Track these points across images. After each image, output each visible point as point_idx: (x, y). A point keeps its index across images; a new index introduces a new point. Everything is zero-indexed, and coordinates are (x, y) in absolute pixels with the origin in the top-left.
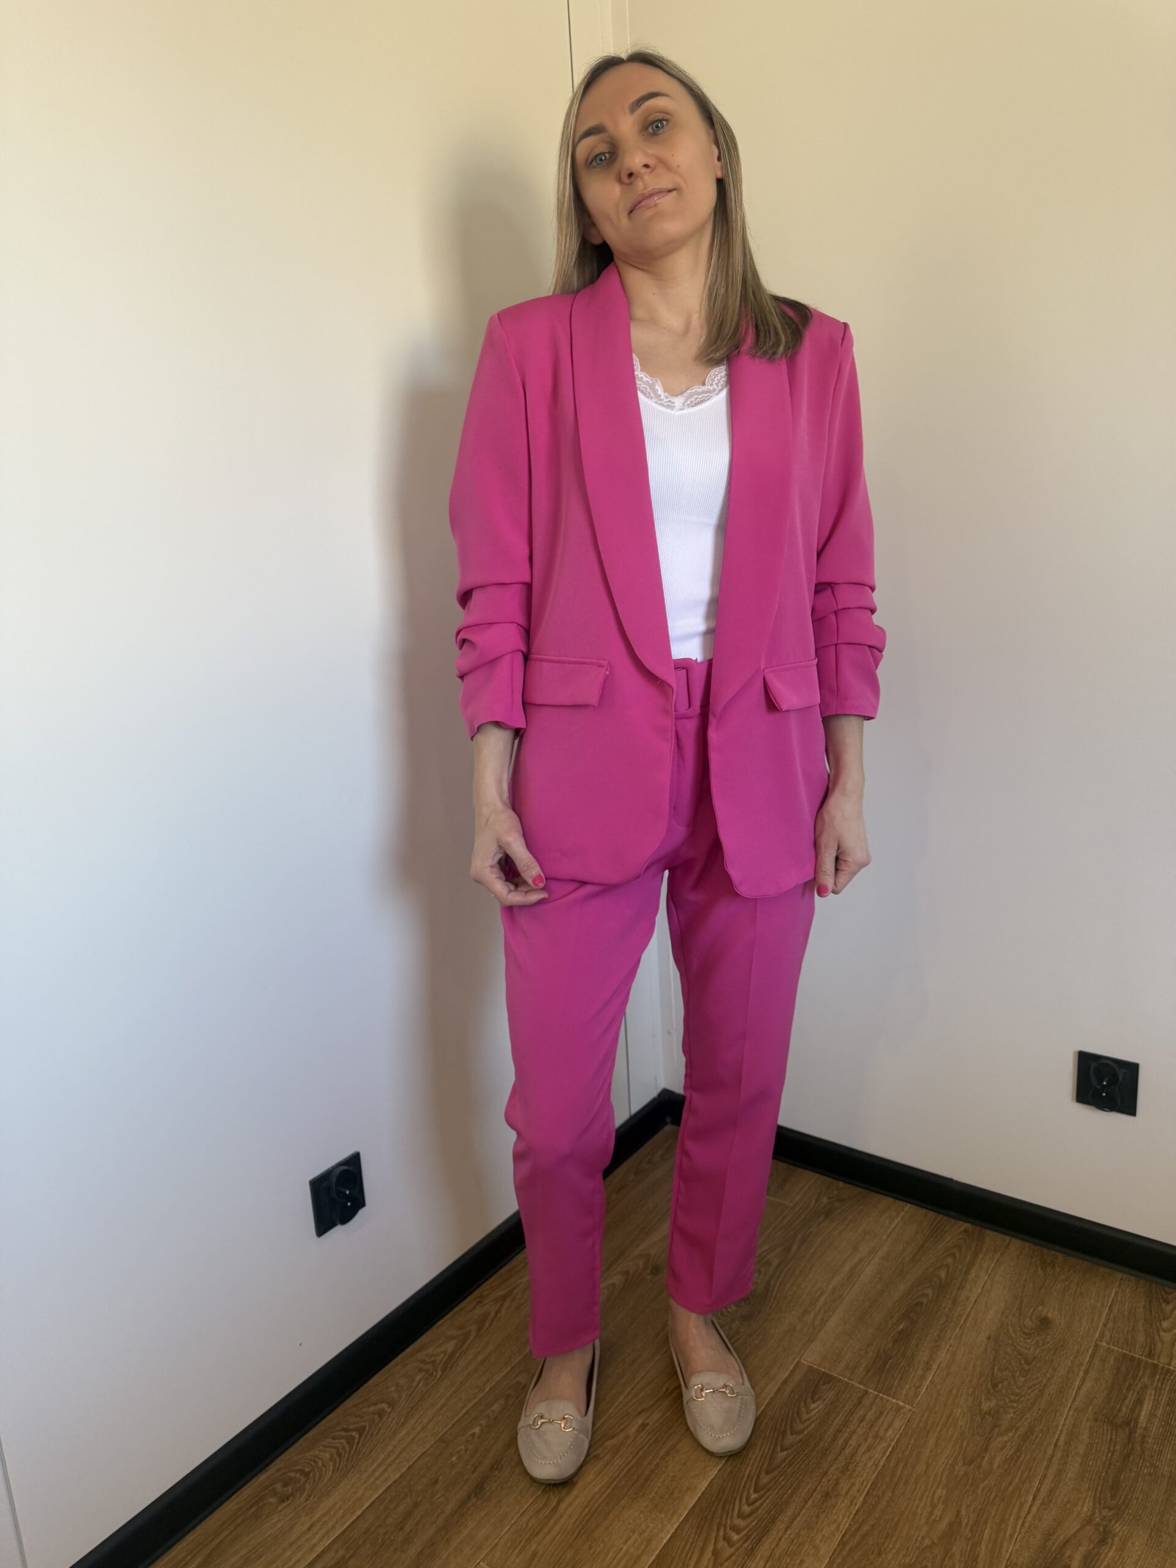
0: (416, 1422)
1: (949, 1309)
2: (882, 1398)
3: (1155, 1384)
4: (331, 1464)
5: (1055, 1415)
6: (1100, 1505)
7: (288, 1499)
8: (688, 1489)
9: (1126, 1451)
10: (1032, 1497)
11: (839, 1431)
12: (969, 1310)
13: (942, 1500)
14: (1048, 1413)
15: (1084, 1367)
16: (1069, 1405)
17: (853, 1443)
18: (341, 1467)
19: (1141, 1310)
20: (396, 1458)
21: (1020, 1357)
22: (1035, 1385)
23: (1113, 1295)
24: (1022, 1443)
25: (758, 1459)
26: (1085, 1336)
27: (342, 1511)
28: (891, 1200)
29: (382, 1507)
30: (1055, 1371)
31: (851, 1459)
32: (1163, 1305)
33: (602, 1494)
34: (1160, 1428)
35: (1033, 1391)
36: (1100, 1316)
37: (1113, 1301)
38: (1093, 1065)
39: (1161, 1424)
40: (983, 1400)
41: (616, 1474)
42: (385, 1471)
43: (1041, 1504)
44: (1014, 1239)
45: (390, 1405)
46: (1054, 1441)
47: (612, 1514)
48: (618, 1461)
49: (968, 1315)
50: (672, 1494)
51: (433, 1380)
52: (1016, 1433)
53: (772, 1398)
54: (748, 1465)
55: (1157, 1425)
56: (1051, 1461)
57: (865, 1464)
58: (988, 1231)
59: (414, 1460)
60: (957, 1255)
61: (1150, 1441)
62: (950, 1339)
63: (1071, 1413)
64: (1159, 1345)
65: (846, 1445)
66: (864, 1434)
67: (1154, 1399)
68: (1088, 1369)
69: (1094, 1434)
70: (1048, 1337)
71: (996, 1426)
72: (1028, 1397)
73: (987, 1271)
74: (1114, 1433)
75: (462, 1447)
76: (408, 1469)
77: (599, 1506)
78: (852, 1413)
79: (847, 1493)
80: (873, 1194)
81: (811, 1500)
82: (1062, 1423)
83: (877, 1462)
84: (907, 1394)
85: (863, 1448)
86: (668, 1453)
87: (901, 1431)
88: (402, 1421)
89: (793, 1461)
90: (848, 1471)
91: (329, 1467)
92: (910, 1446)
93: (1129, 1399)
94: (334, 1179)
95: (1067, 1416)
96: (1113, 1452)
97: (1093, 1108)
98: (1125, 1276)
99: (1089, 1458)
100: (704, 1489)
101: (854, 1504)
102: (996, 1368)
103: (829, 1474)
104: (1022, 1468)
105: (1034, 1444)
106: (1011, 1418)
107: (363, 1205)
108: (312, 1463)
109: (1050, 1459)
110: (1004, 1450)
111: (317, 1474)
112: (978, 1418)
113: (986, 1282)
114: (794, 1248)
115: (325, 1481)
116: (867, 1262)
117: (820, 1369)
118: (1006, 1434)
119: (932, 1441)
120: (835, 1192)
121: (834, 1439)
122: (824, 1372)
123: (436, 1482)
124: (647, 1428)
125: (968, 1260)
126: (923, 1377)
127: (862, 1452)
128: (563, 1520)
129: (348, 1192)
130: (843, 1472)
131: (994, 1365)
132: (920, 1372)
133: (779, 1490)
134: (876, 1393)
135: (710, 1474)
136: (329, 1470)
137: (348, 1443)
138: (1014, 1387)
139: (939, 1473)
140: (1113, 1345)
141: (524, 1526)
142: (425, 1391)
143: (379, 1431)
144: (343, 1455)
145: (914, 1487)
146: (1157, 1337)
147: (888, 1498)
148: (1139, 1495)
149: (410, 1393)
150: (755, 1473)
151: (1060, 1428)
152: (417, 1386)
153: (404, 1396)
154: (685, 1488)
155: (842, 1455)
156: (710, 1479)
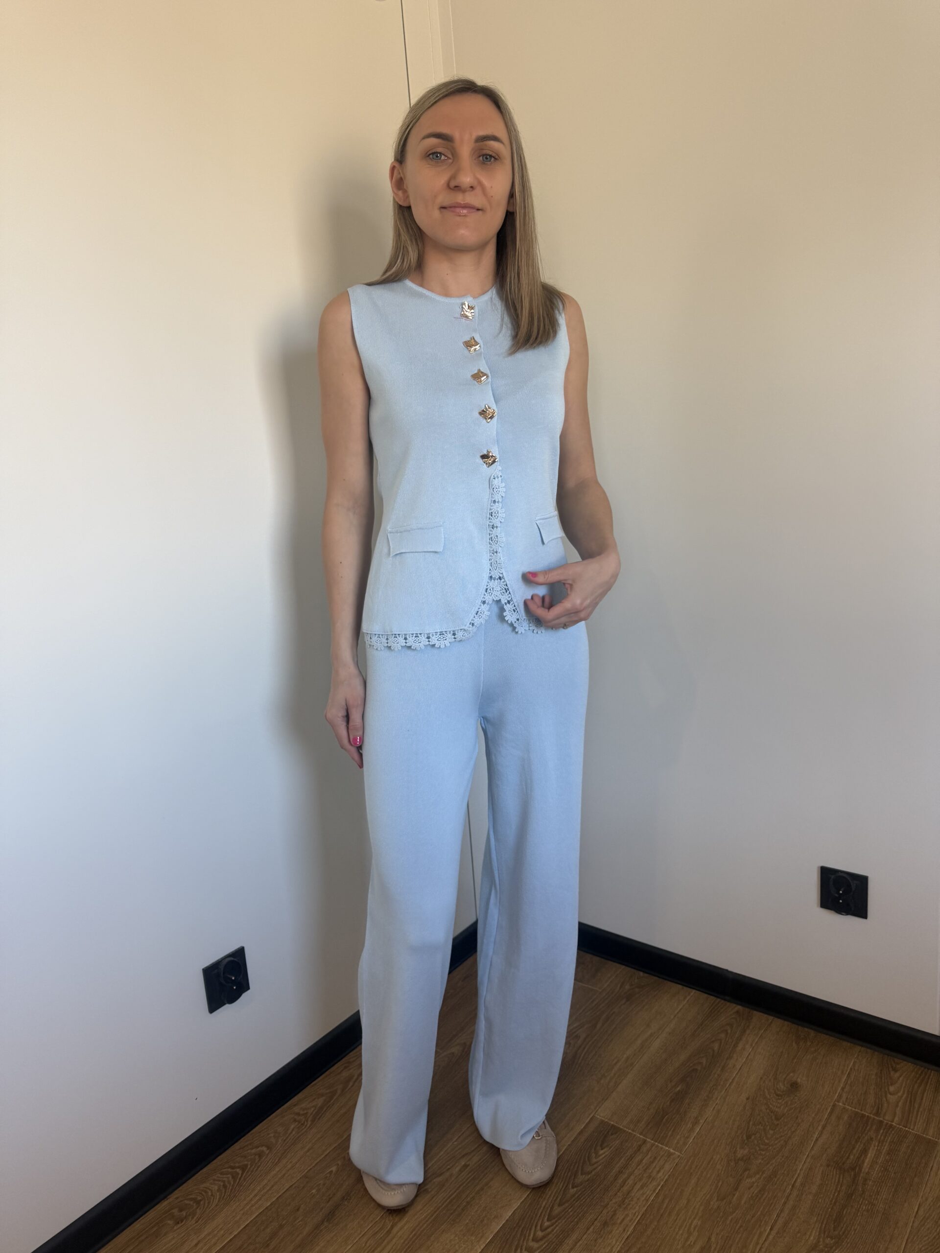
0: (287, 1162)
1: (718, 1075)
2: (657, 1146)
3: (879, 1136)
4: (218, 1194)
5: (796, 1160)
6: (824, 1234)
7: (182, 1222)
8: (496, 1217)
9: (849, 1192)
10: (770, 1227)
11: (620, 1172)
12: (734, 1075)
13: (697, 1229)
14: (790, 1160)
15: (822, 1123)
16: (807, 1154)
17: (630, 1182)
18: (225, 1196)
19: (873, 1077)
20: (268, 1191)
21: (772, 1114)
22: (781, 1136)
23: (852, 1063)
24: (766, 1183)
25: (553, 1194)
26: (825, 1097)
27: (222, 1232)
28: (680, 986)
29: (254, 1228)
30: (798, 1126)
31: (629, 1193)
32: (892, 1073)
33: (427, 1221)
34: (879, 1173)
35: (779, 1142)
36: (839, 1081)
37: (851, 1069)
38: (833, 877)
39: (881, 1169)
40: (738, 1149)
41: (440, 1205)
42: (260, 1199)
43: (777, 1234)
44: (776, 1019)
45: (269, 1148)
46: (793, 1182)
47: (433, 1236)
48: (443, 1194)
49: (733, 1079)
50: (482, 1221)
51: (305, 1127)
52: (762, 1175)
53: (569, 1145)
54: (545, 1199)
55: (877, 1170)
56: (788, 1199)
57: (638, 1199)
58: (755, 1012)
59: (283, 1191)
60: (729, 1031)
61: (870, 1183)
62: (717, 1098)
63: (808, 1160)
64: (885, 1105)
65: (624, 1184)
66: (640, 1174)
67: (877, 1149)
68: (826, 1124)
69: (825, 1178)
70: (796, 1098)
71: (745, 1170)
72: (774, 1147)
73: (751, 1045)
74: (841, 1177)
75: (321, 1182)
76: (277, 1198)
77: (424, 1230)
78: (631, 1158)
79: (621, 1223)
80: (666, 981)
81: (592, 1227)
82: (800, 1168)
83: (648, 1197)
84: (678, 1143)
85: (638, 1186)
86: (482, 1189)
87: (669, 1173)
88: (278, 1159)
89: (581, 1196)
90: (624, 1204)
91: (217, 1196)
92: (676, 1185)
93: (856, 1149)
94: (222, 967)
95: (805, 1162)
96: (839, 1191)
97: (833, 912)
98: (863, 1049)
99: (820, 1196)
100: (508, 1217)
101: (626, 1231)
102: (751, 1123)
103: (609, 1206)
104: (764, 1204)
105: (775, 1184)
106: (760, 1163)
107: (248, 988)
108: (203, 1193)
109: (788, 1197)
110: (751, 1189)
111: (207, 1202)
112: (732, 1164)
113: (749, 1054)
114: (598, 1026)
115: (213, 1206)
116: (656, 1037)
117: (610, 1122)
118: (754, 1177)
119: (693, 1181)
120: (636, 981)
121: (616, 1178)
122: (613, 1125)
123: (298, 1210)
124: (469, 1167)
125: (736, 1036)
126: (692, 1130)
127: (637, 1190)
128: (394, 1241)
129: (233, 978)
130: (620, 1206)
131: (750, 1120)
132: (690, 1125)
133: (568, 1219)
134: (653, 1142)
135: (514, 1205)
136: (216, 1198)
137: (233, 1177)
138: (764, 1138)
139: (697, 1206)
140: (848, 1105)
141: (364, 1245)
142: (297, 1136)
143: (258, 1167)
144: (228, 1188)
145: (675, 1218)
146: (885, 1099)
147: (654, 1227)
148: (857, 1228)
149: (285, 1139)
150: (550, 1205)
151: (799, 1171)
152: (291, 1132)
153: (280, 1140)
154: (493, 1216)
155: (620, 1191)
156: (514, 1210)
